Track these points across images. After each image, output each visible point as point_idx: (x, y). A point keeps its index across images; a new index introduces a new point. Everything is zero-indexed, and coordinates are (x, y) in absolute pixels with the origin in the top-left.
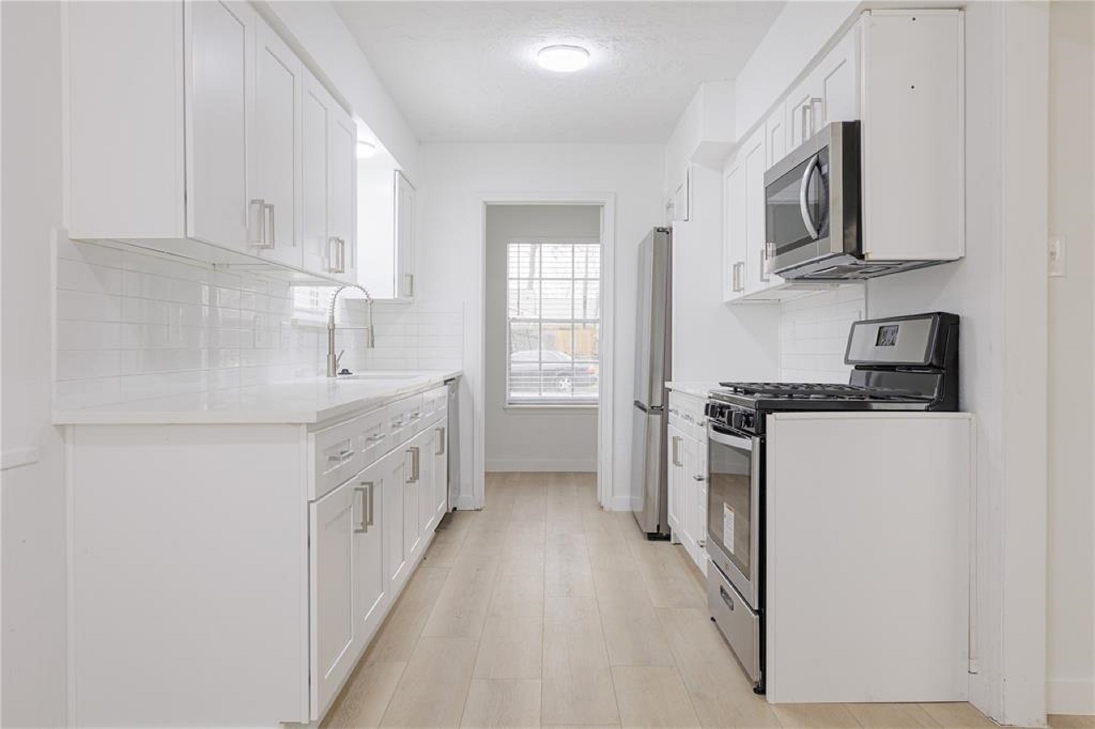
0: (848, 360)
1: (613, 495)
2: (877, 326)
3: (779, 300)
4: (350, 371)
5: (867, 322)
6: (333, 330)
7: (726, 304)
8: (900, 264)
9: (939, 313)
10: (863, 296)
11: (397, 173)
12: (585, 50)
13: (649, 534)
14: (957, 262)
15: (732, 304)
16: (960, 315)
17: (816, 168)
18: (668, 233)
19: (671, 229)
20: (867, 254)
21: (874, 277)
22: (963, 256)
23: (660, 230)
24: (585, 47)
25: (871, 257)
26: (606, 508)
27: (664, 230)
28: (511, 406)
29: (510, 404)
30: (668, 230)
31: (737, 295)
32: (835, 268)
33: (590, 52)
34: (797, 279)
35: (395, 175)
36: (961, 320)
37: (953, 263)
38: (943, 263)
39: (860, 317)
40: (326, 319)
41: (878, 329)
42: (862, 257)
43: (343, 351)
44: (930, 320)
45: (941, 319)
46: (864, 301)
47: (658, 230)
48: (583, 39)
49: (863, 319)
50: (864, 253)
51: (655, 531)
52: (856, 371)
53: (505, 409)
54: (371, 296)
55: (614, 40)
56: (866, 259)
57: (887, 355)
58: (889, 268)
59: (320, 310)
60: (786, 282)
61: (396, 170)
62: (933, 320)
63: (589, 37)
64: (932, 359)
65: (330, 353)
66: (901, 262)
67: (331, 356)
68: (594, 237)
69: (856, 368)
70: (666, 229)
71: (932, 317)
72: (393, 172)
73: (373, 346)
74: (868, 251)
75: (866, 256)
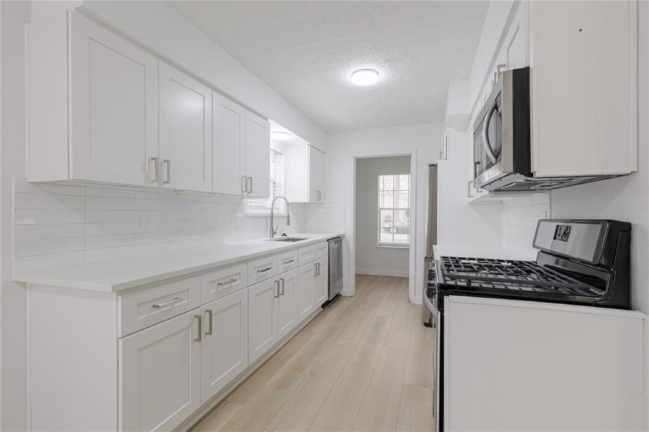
0: (535, 246)
1: (415, 295)
2: (555, 224)
3: (502, 201)
4: (286, 234)
5: (551, 220)
6: (272, 217)
7: (469, 203)
8: (571, 179)
9: (609, 221)
10: (548, 201)
11: (309, 146)
12: (376, 71)
13: (425, 323)
14: (629, 176)
15: (472, 204)
16: (632, 223)
17: (495, 110)
18: (436, 166)
19: (437, 164)
20: (535, 172)
21: (556, 188)
22: (636, 170)
23: (431, 165)
24: (375, 69)
25: (537, 175)
26: (412, 302)
27: (433, 165)
28: (380, 246)
29: (380, 245)
30: (436, 165)
31: (471, 200)
32: (514, 184)
33: (379, 72)
34: (496, 190)
35: (308, 147)
36: (632, 226)
37: (624, 177)
38: (614, 177)
39: (546, 216)
40: (269, 212)
41: (556, 227)
42: (531, 175)
43: (278, 227)
44: (599, 227)
45: (611, 227)
46: (548, 205)
47: (430, 166)
48: (370, 63)
49: (548, 218)
50: (532, 172)
51: (428, 322)
52: (541, 252)
53: (377, 248)
54: (288, 202)
55: (388, 61)
56: (534, 177)
57: (562, 248)
58: (562, 183)
59: (277, 207)
60: (489, 193)
61: (308, 145)
62: (603, 226)
63: (373, 62)
64: (601, 258)
65: (271, 227)
66: (571, 178)
67: (271, 229)
68: (407, 171)
69: (541, 251)
70: (435, 164)
71: (602, 224)
72: (307, 146)
73: (289, 224)
74: (535, 170)
75: (534, 174)
